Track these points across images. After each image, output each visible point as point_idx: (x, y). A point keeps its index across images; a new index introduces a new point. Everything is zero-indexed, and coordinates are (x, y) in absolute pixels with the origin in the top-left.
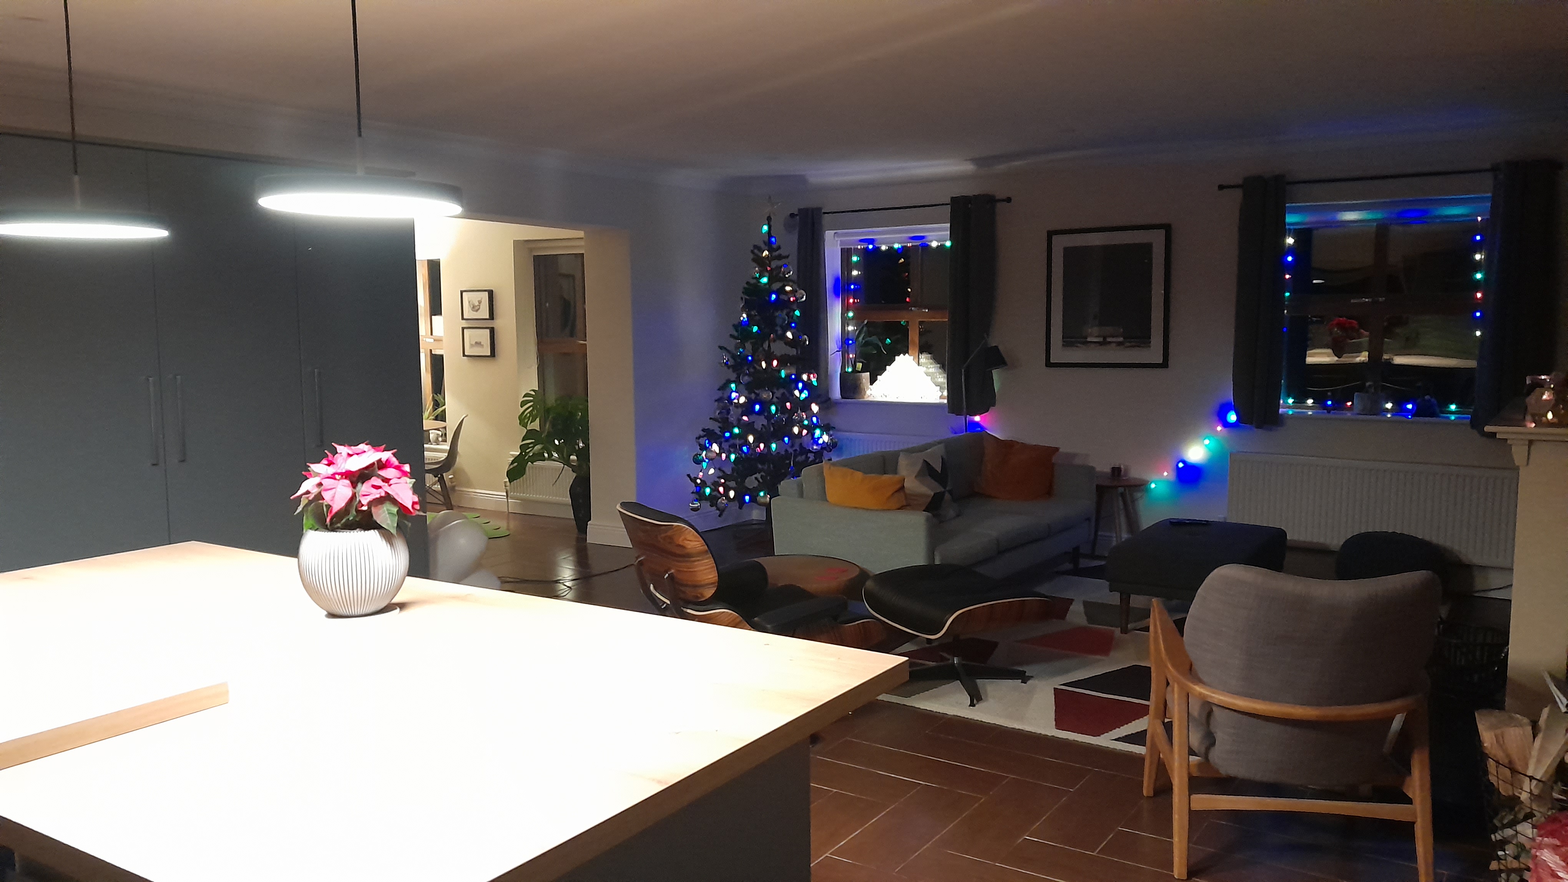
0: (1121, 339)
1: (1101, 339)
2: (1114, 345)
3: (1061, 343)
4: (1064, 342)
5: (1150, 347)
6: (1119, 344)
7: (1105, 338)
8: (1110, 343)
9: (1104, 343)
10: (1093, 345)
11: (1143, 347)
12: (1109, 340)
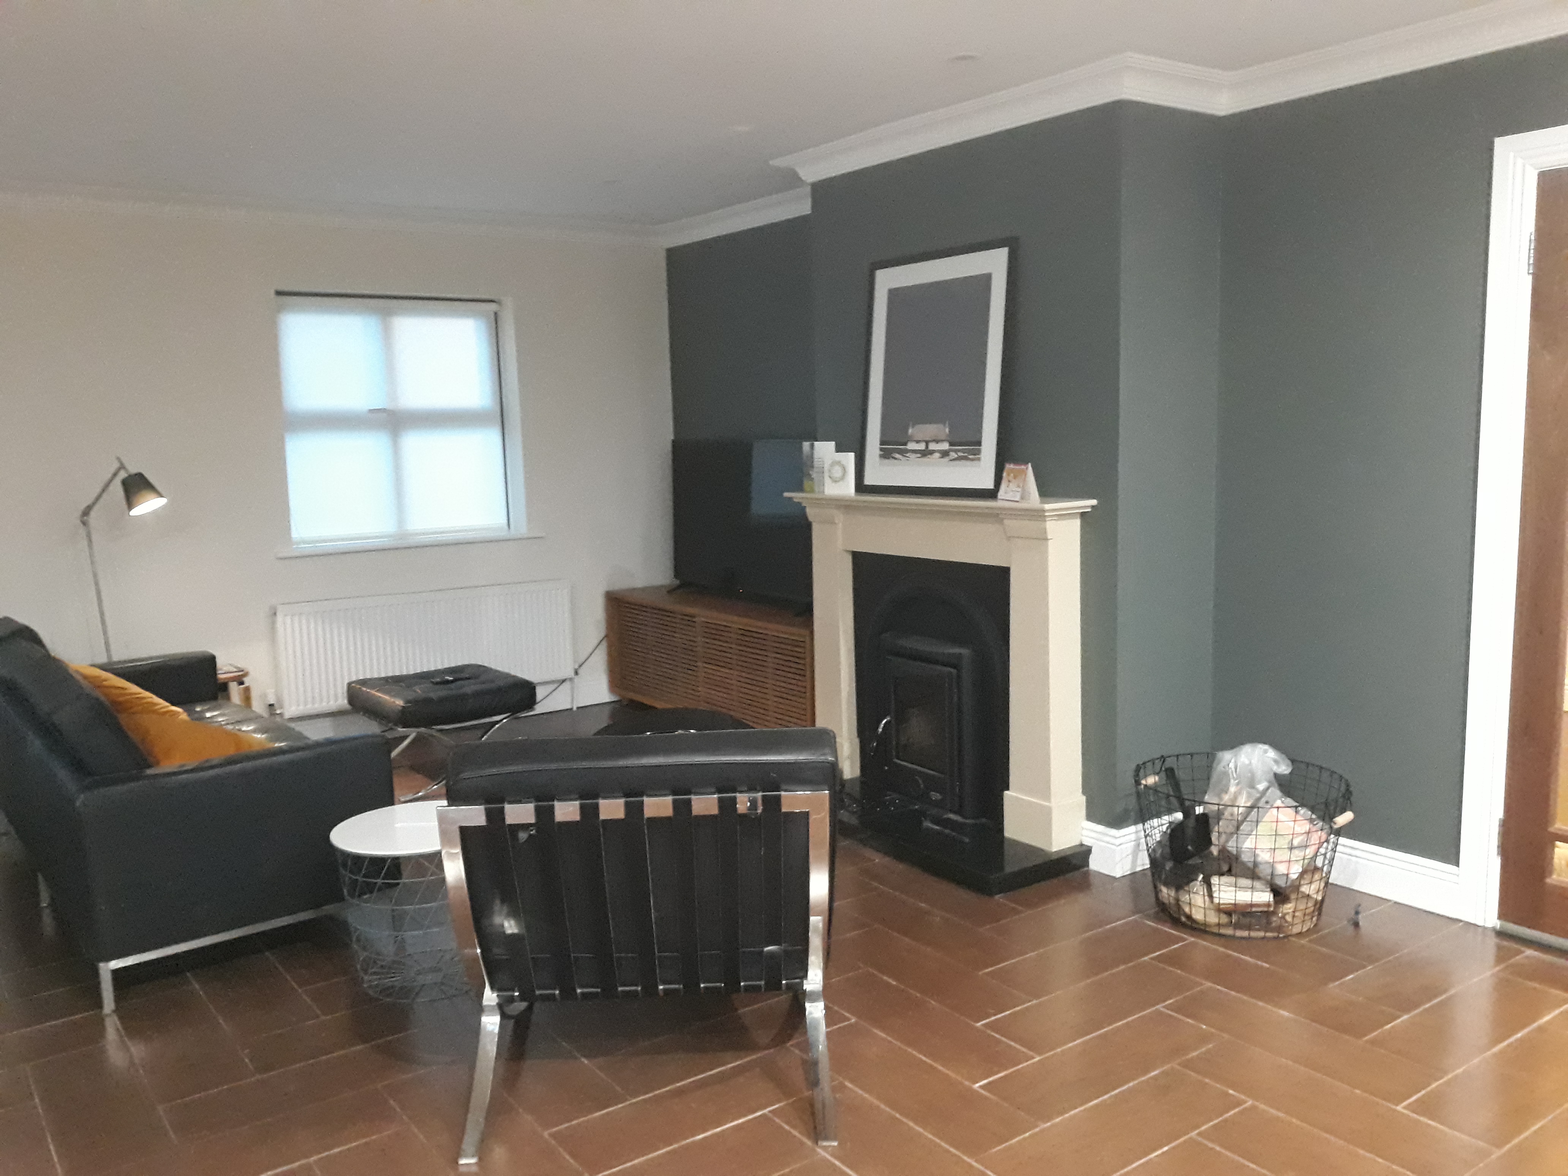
0: (945, 446)
1: (922, 446)
2: (937, 455)
3: (878, 452)
4: (881, 449)
5: (979, 459)
6: (945, 454)
7: (927, 443)
8: (932, 452)
9: (926, 453)
10: (913, 456)
11: (972, 460)
12: (932, 446)
